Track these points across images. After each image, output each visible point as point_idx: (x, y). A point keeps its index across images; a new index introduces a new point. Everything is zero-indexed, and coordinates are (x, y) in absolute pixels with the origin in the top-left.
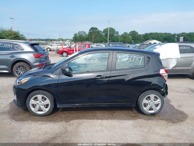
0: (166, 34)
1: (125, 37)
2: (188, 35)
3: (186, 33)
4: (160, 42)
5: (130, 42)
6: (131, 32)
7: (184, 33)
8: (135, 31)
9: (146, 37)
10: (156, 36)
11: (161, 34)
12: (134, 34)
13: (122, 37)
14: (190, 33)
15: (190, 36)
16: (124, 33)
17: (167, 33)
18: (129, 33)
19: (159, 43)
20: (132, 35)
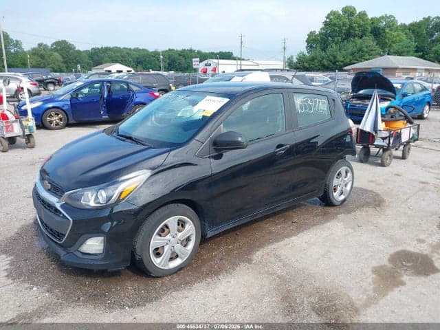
0: (137, 50)
1: (42, 57)
2: (180, 55)
3: (177, 51)
4: (130, 69)
5: (59, 70)
6: (57, 43)
7: (173, 50)
8: (65, 41)
9: (96, 58)
10: (119, 54)
11: (128, 51)
12: (63, 47)
13: (34, 54)
14: (183, 51)
15: (184, 56)
16: (40, 45)
17: (140, 50)
18: (52, 46)
19: (128, 71)
20: (61, 50)
